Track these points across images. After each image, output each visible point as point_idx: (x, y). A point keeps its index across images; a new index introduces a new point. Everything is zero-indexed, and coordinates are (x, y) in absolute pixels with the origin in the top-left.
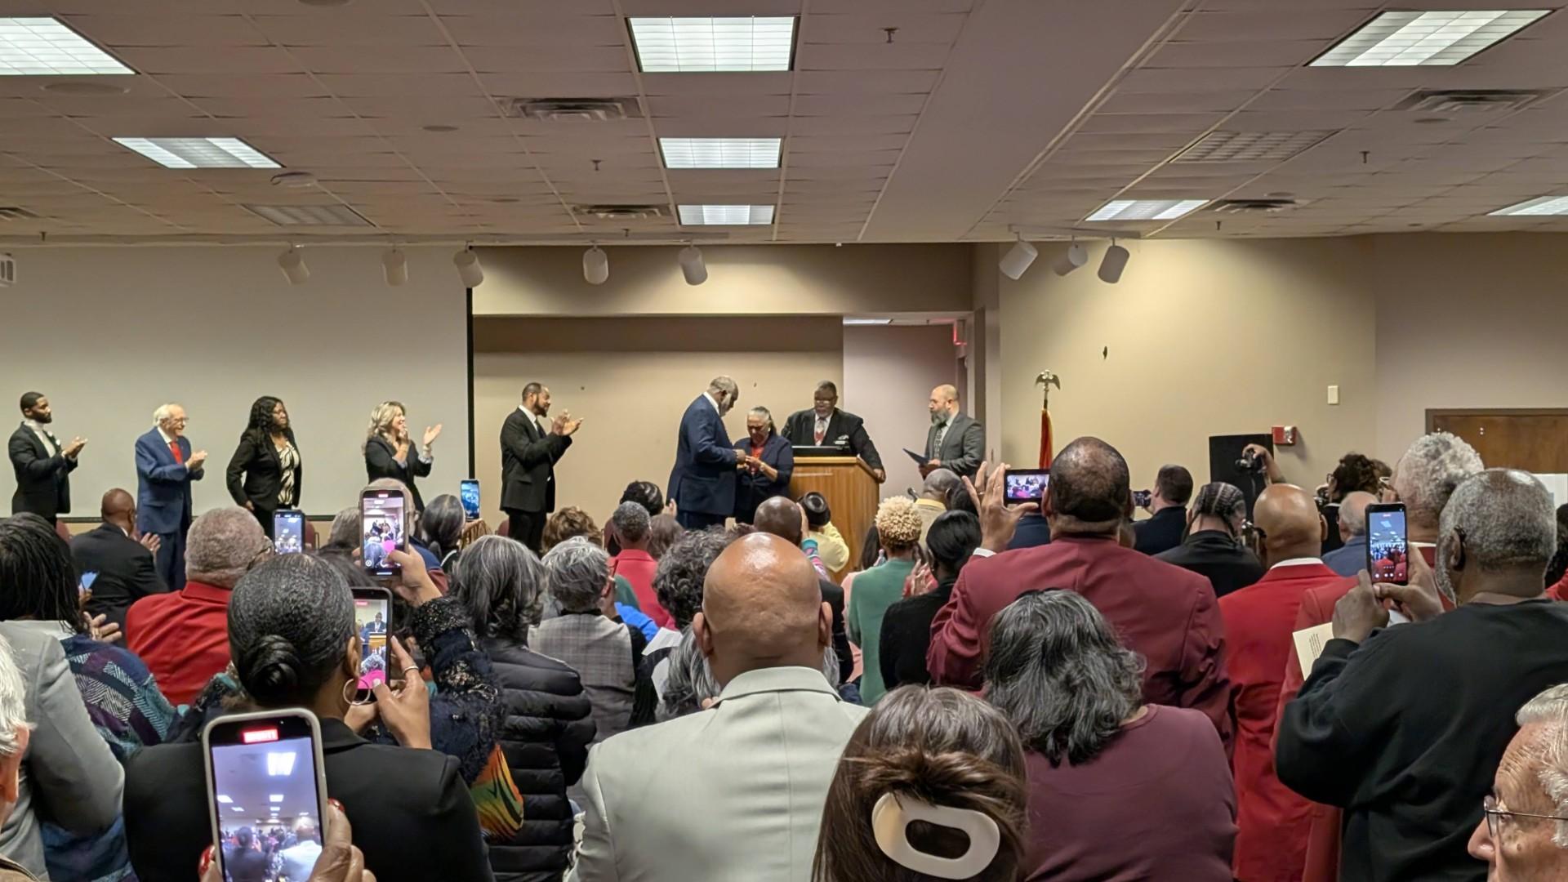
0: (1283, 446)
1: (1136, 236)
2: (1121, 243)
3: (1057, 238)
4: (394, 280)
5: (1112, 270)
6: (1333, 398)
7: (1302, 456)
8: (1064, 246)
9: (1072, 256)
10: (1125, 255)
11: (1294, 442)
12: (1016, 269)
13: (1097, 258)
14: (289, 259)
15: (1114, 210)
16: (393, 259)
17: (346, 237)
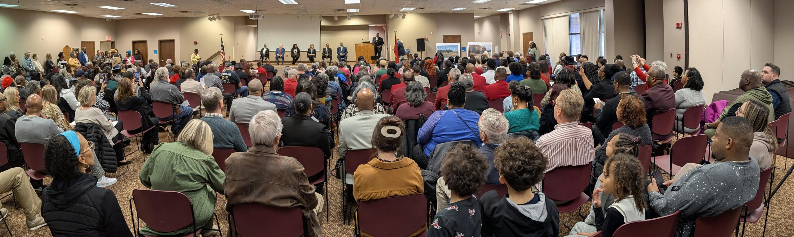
0: (426, 40)
1: (406, 13)
2: (405, 14)
3: (396, 13)
4: (311, 20)
5: (403, 17)
6: (432, 34)
7: (428, 41)
8: (397, 14)
9: (398, 15)
10: (405, 15)
11: (427, 39)
12: (391, 17)
13: (402, 16)
14: (298, 17)
15: (403, 9)
16: (311, 17)
17: (305, 14)
